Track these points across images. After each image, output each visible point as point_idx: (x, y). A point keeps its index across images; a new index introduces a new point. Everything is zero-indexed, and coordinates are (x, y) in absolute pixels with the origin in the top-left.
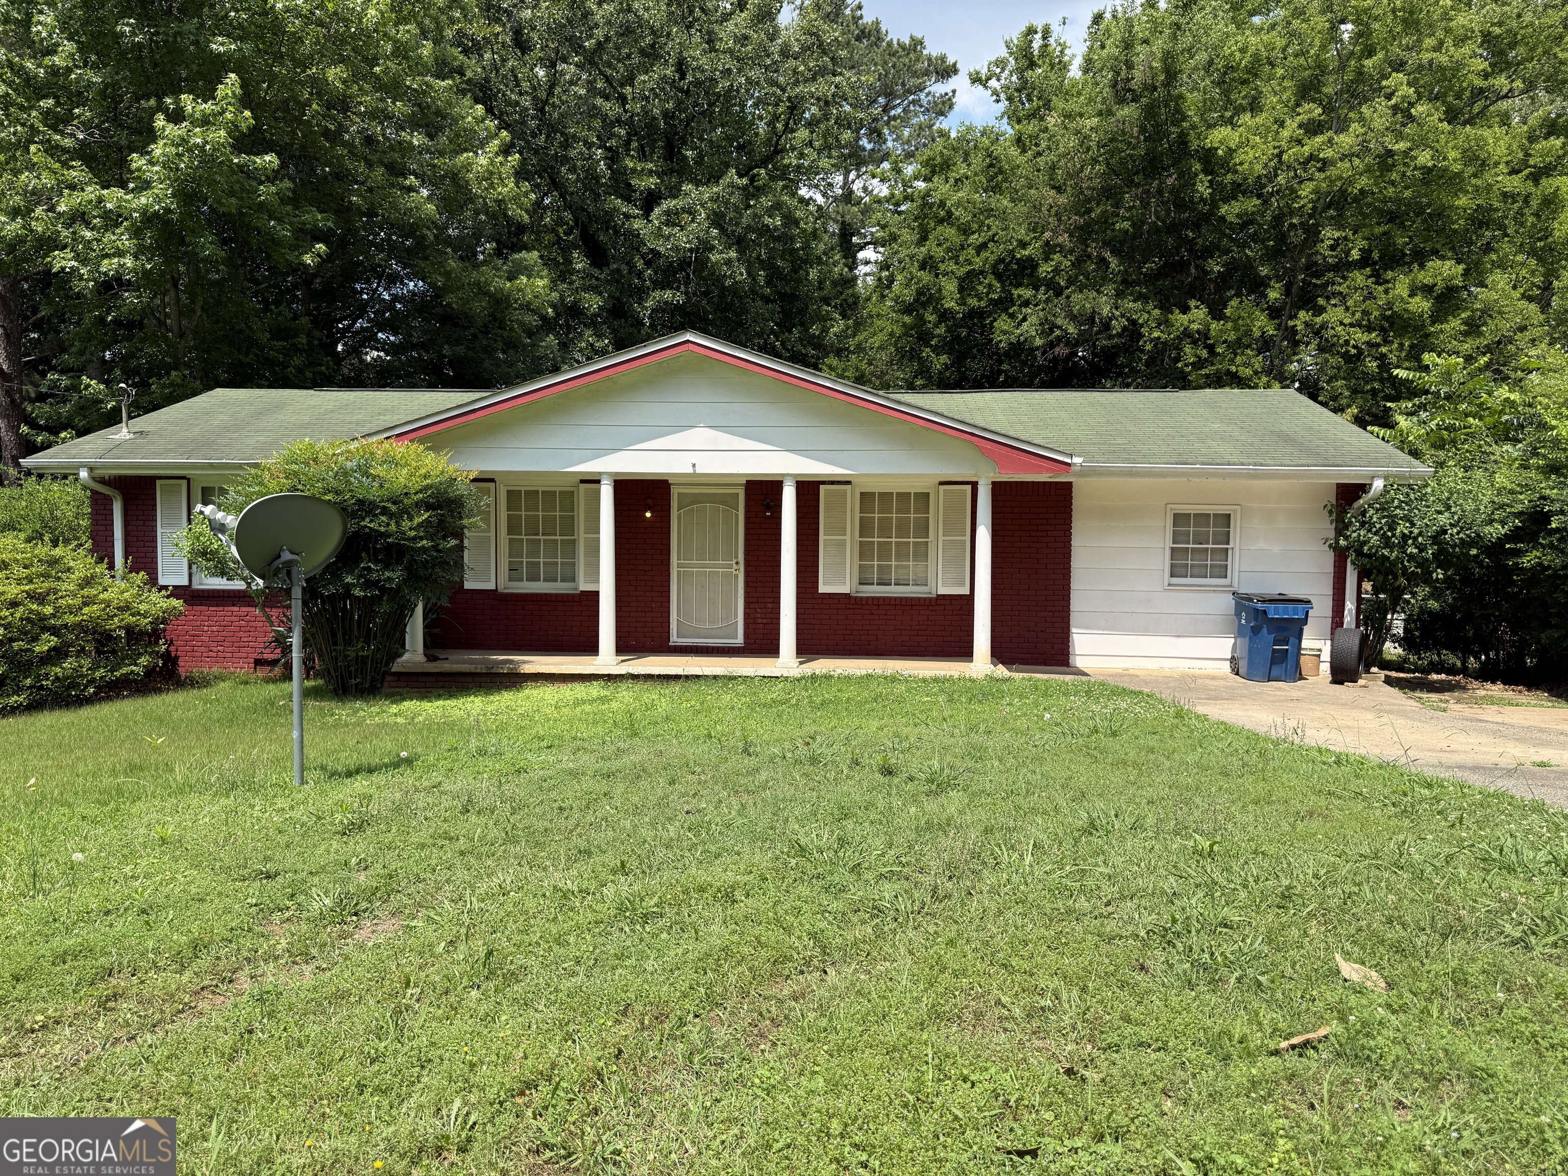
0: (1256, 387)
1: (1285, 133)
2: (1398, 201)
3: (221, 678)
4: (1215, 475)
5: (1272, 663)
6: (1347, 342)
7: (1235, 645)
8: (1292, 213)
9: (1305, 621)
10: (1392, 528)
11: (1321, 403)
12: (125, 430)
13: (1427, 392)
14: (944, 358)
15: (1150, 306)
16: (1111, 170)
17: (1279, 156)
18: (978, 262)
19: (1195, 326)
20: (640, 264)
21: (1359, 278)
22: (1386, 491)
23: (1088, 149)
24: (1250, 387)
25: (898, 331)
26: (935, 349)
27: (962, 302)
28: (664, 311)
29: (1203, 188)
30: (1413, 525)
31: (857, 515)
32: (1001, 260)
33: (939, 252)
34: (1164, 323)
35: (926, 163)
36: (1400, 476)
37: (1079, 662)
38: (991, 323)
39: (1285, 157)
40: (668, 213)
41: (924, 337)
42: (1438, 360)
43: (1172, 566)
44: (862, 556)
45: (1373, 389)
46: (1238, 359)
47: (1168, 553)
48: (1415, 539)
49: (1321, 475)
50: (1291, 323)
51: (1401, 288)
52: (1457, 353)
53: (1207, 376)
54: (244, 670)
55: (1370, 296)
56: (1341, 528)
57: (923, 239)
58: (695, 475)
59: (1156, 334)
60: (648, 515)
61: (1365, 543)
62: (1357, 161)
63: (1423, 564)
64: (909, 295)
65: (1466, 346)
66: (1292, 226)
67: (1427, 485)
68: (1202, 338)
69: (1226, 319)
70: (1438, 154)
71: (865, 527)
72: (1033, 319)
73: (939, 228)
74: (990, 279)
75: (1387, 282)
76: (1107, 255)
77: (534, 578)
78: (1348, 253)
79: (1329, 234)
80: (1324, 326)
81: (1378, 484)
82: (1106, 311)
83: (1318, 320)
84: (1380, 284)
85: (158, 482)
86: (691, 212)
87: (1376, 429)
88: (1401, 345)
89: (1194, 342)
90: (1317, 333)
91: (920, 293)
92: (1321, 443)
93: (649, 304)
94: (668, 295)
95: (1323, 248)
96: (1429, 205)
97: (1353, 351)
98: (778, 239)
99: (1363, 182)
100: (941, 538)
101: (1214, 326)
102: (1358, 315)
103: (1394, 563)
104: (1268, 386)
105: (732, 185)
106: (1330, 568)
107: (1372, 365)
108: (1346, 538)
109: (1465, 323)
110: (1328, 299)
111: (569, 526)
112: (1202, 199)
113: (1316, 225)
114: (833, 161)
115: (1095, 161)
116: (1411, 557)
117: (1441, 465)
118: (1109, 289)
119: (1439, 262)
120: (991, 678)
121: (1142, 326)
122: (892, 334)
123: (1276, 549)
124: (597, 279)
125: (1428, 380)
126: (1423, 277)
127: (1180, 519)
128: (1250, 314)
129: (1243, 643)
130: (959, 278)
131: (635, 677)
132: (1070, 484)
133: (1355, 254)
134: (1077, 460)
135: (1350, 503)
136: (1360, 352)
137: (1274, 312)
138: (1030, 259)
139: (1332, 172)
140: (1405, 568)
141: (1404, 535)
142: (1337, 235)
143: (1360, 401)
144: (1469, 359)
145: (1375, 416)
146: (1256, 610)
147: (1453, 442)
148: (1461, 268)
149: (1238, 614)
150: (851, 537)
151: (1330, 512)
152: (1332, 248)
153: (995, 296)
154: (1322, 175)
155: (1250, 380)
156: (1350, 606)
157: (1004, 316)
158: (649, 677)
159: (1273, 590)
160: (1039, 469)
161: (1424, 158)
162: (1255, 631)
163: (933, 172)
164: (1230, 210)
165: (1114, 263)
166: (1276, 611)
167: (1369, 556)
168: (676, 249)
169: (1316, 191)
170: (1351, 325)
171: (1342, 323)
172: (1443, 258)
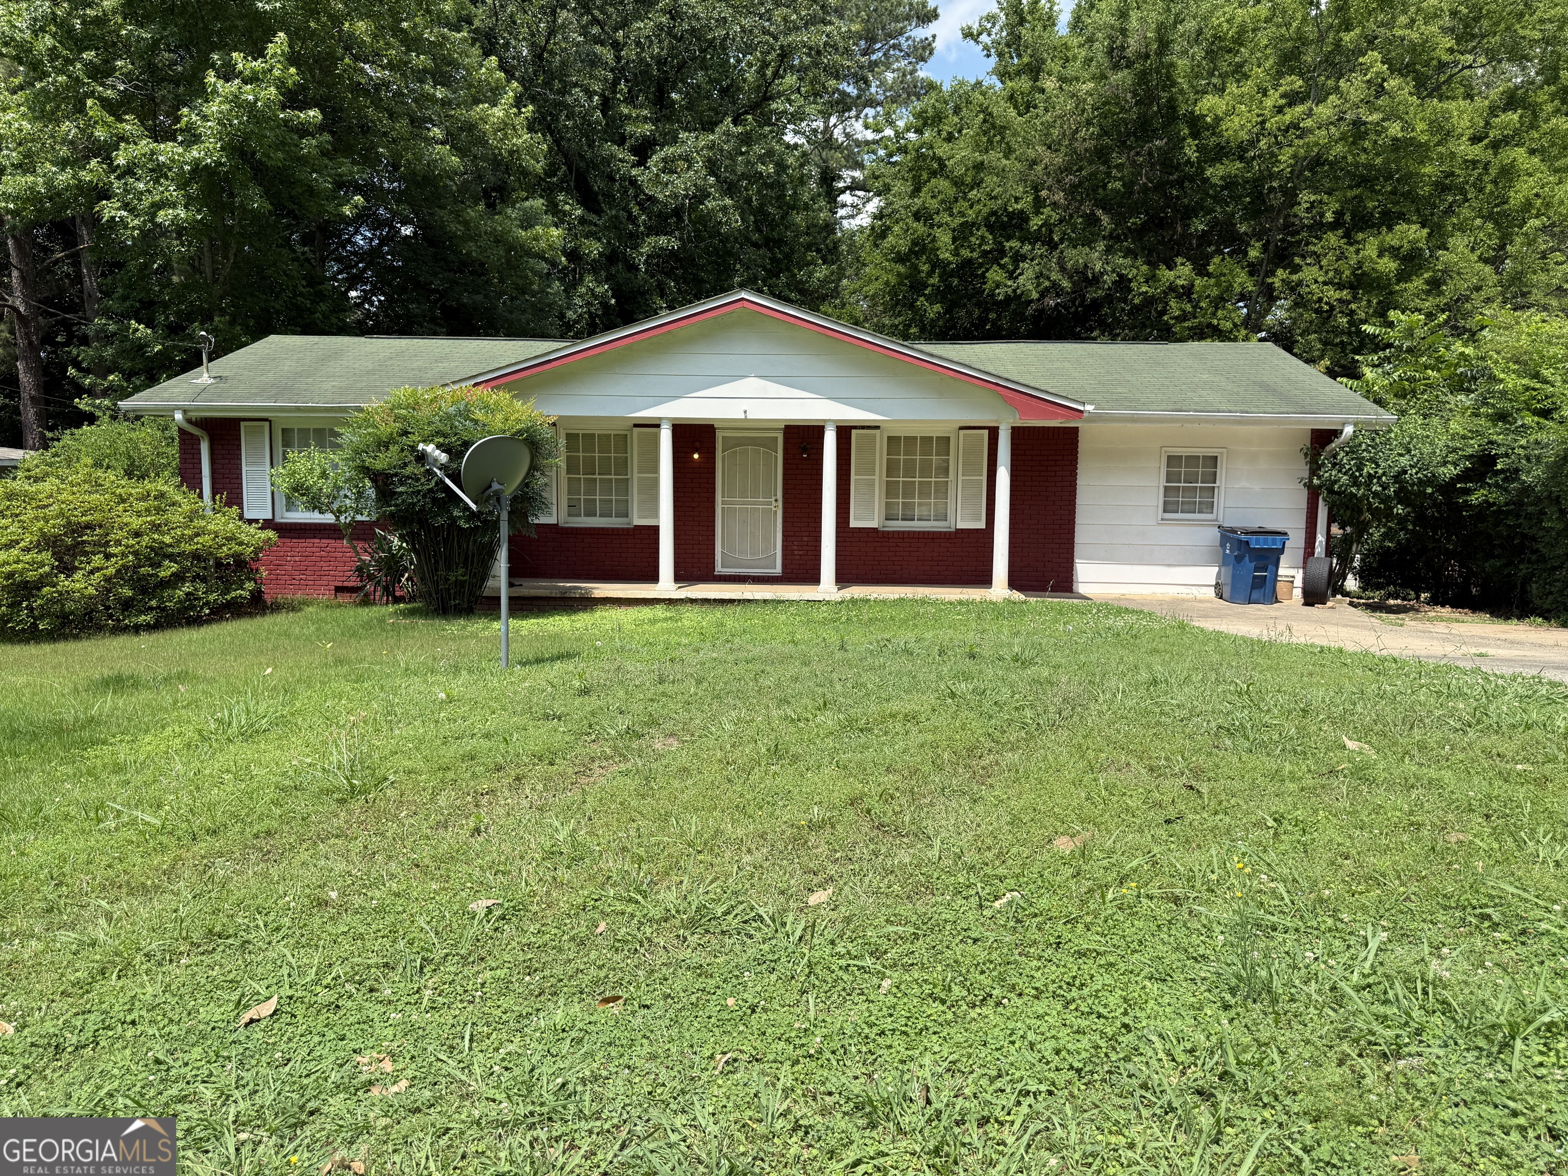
0: (1235, 340)
1: (1269, 103)
2: (1369, 166)
3: (307, 604)
4: (1207, 421)
5: (1253, 588)
6: (1320, 300)
7: (1219, 575)
8: (1272, 177)
9: (1282, 551)
10: (1360, 469)
11: (1295, 355)
12: (206, 375)
13: (1390, 346)
14: (937, 308)
15: (1139, 262)
16: (1104, 132)
17: (1263, 122)
18: (971, 214)
19: (1180, 282)
20: (635, 210)
21: (1333, 239)
22: (1355, 436)
23: (1083, 110)
24: (1230, 340)
25: (893, 280)
26: (928, 298)
27: (956, 253)
28: (659, 256)
29: (1190, 151)
30: (1378, 466)
31: (885, 457)
32: (993, 213)
33: (933, 204)
34: (1151, 279)
35: (919, 115)
36: (1368, 423)
37: (1081, 588)
38: (984, 273)
39: (1268, 125)
40: (664, 160)
41: (917, 286)
42: (1402, 317)
43: (1165, 503)
44: (888, 494)
45: (1342, 342)
46: (1220, 313)
47: (1162, 491)
48: (1379, 478)
49: (1299, 421)
50: (1270, 280)
51: (1370, 250)
52: (1419, 310)
53: (1190, 329)
54: (326, 596)
55: (1342, 257)
56: (1315, 468)
57: (917, 190)
58: (746, 420)
59: (1144, 289)
60: (696, 456)
61: (1336, 482)
62: (1333, 129)
63: (1385, 500)
64: (904, 246)
65: (1427, 304)
66: (1272, 189)
67: (1390, 431)
68: (1187, 292)
69: (1209, 275)
70: (1408, 126)
71: (891, 469)
72: (1030, 273)
73: (933, 181)
74: (983, 231)
75: (1358, 242)
76: (1099, 212)
77: (590, 513)
78: (1322, 215)
79: (1306, 197)
80: (1300, 283)
81: (1349, 430)
82: (1098, 267)
83: (1295, 277)
84: (1351, 244)
85: (243, 424)
86: (688, 159)
87: (1345, 380)
88: (1369, 301)
89: (1179, 297)
90: (1293, 290)
91: (915, 243)
92: (1298, 392)
93: (645, 249)
94: (663, 241)
95: (1300, 210)
96: (1397, 171)
97: (1326, 308)
98: (771, 186)
99: (1339, 149)
100: (960, 478)
101: (1199, 282)
102: (1331, 274)
103: (1360, 500)
104: (1246, 339)
105: (727, 134)
106: (1304, 504)
107: (1343, 321)
108: (1319, 477)
109: (1427, 282)
110: (1304, 257)
111: (623, 466)
112: (1188, 161)
113: (1295, 188)
114: (819, 107)
115: (1089, 123)
116: (1376, 494)
117: (1403, 413)
118: (1101, 246)
119: (1406, 226)
120: (1008, 601)
121: (1130, 281)
122: (887, 283)
123: (1257, 488)
124: (596, 225)
125: (1393, 335)
126: (1392, 239)
127: (1173, 460)
128: (1231, 271)
129: (1227, 571)
130: (954, 230)
131: (693, 601)
132: (1076, 429)
133: (1329, 217)
134: (1089, 408)
135: (1323, 446)
136: (1332, 308)
137: (1253, 269)
138: (1022, 212)
139: (1311, 139)
140: (1370, 504)
141: (1370, 475)
142: (1313, 198)
143: (1330, 353)
144: (1430, 316)
145: (1342, 366)
146: (1240, 541)
147: (1414, 391)
148: (1425, 231)
149: (1223, 545)
150: (879, 477)
151: (1306, 455)
152: (1308, 210)
153: (987, 248)
154: (1301, 142)
155: (1231, 332)
156: (1321, 538)
157: (995, 267)
158: (706, 601)
159: (1254, 525)
160: (1055, 416)
161: (1395, 129)
162: (1239, 559)
163: (925, 124)
164: (1215, 173)
165: (1105, 220)
166: (1257, 542)
167: (1339, 493)
168: (675, 196)
169: (1294, 156)
170: (1325, 283)
171: (1316, 282)
172: (1409, 222)
